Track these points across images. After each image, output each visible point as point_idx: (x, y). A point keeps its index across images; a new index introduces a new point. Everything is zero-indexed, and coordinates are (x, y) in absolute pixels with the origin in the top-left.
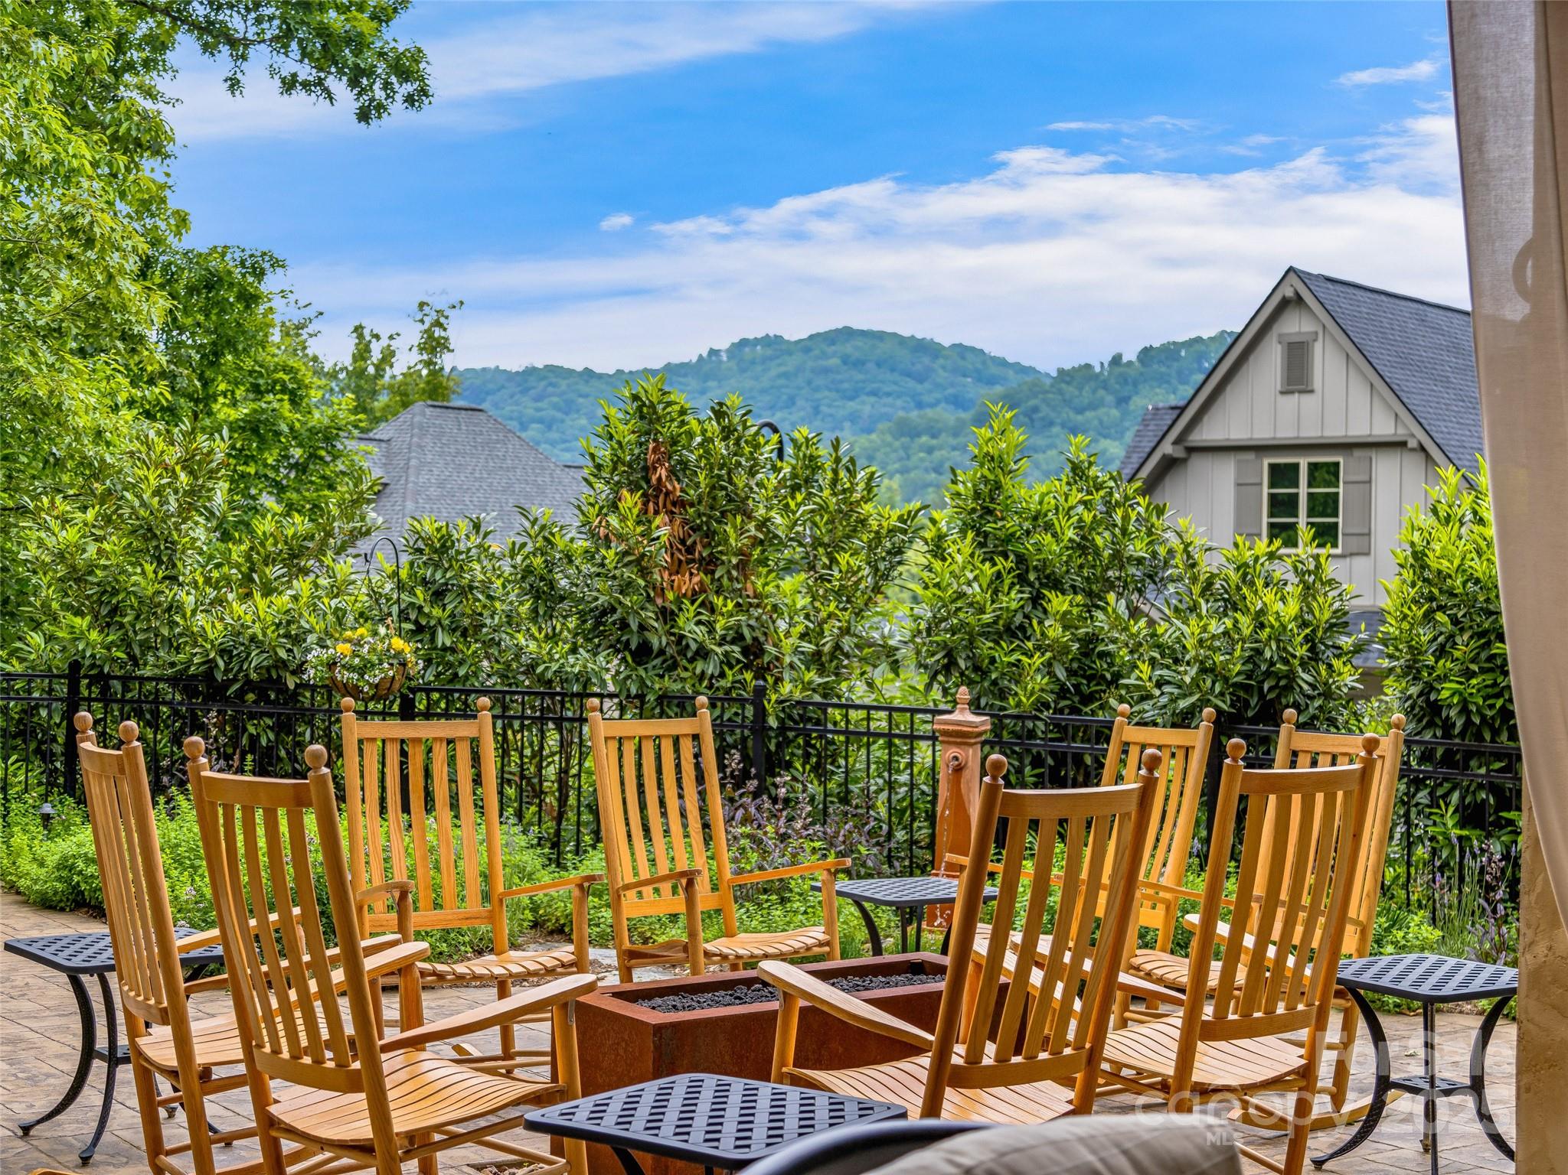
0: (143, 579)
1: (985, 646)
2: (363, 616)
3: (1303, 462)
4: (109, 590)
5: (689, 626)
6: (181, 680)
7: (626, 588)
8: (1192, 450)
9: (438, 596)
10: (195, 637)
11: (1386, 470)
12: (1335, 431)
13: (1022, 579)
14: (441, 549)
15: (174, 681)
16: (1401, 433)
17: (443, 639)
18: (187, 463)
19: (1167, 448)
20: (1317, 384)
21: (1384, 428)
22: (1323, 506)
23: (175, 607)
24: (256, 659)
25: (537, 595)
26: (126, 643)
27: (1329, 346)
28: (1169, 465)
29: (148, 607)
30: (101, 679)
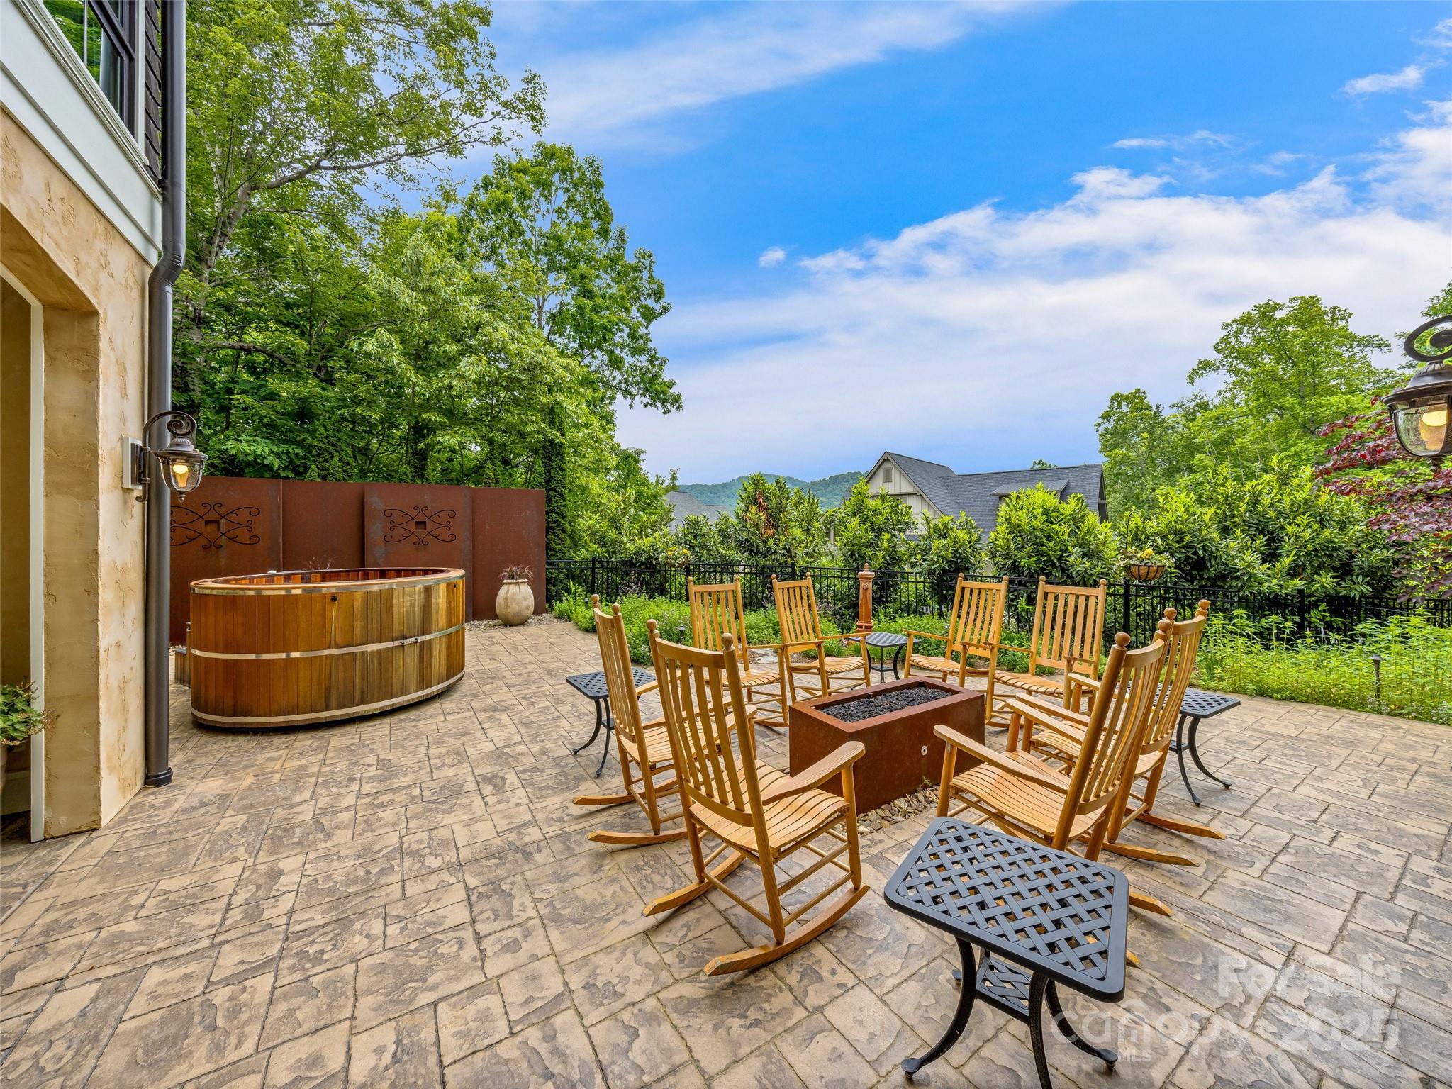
0: (612, 534)
1: (864, 549)
2: (674, 544)
4: (603, 537)
5: (771, 543)
6: (623, 562)
7: (754, 533)
9: (695, 537)
10: (627, 550)
12: (897, 491)
13: (873, 529)
14: (695, 524)
15: (621, 562)
16: (915, 491)
17: (697, 549)
18: (624, 501)
20: (893, 480)
21: (911, 490)
23: (621, 541)
24: (644, 556)
25: (724, 537)
26: (608, 552)
27: (896, 470)
29: (614, 542)
30: (601, 562)
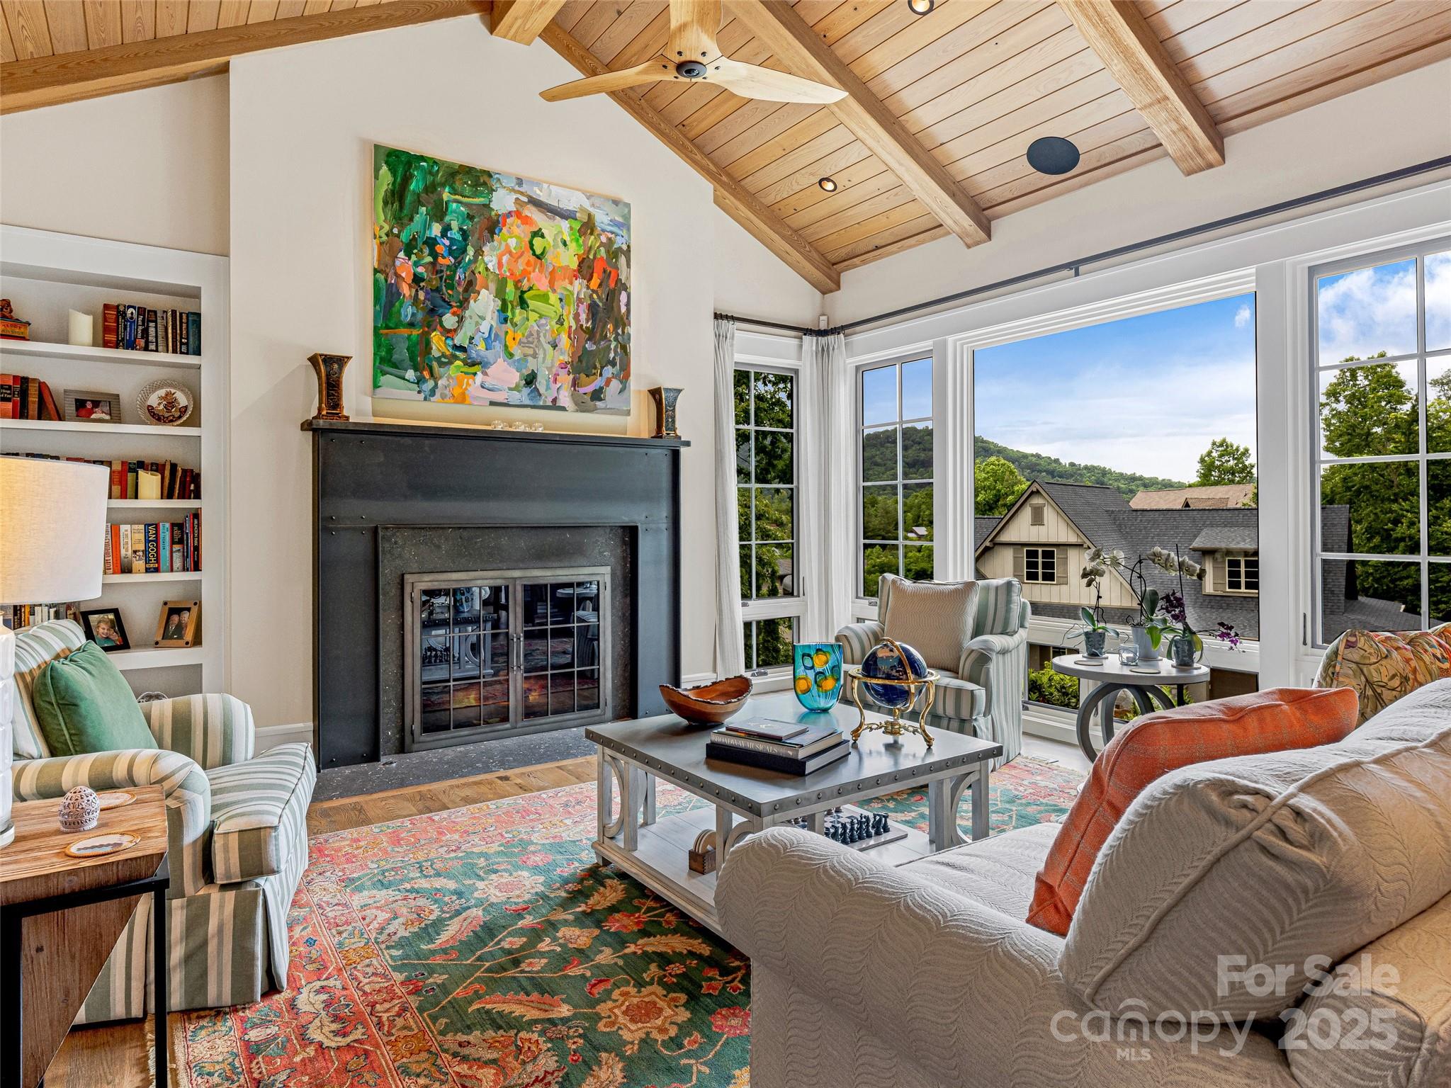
3: (1040, 550)
8: (995, 544)
11: (1073, 555)
12: (1053, 540)
16: (1079, 541)
19: (987, 543)
20: (1045, 522)
21: (1073, 539)
22: (1049, 565)
27: (1050, 509)
28: (987, 549)
